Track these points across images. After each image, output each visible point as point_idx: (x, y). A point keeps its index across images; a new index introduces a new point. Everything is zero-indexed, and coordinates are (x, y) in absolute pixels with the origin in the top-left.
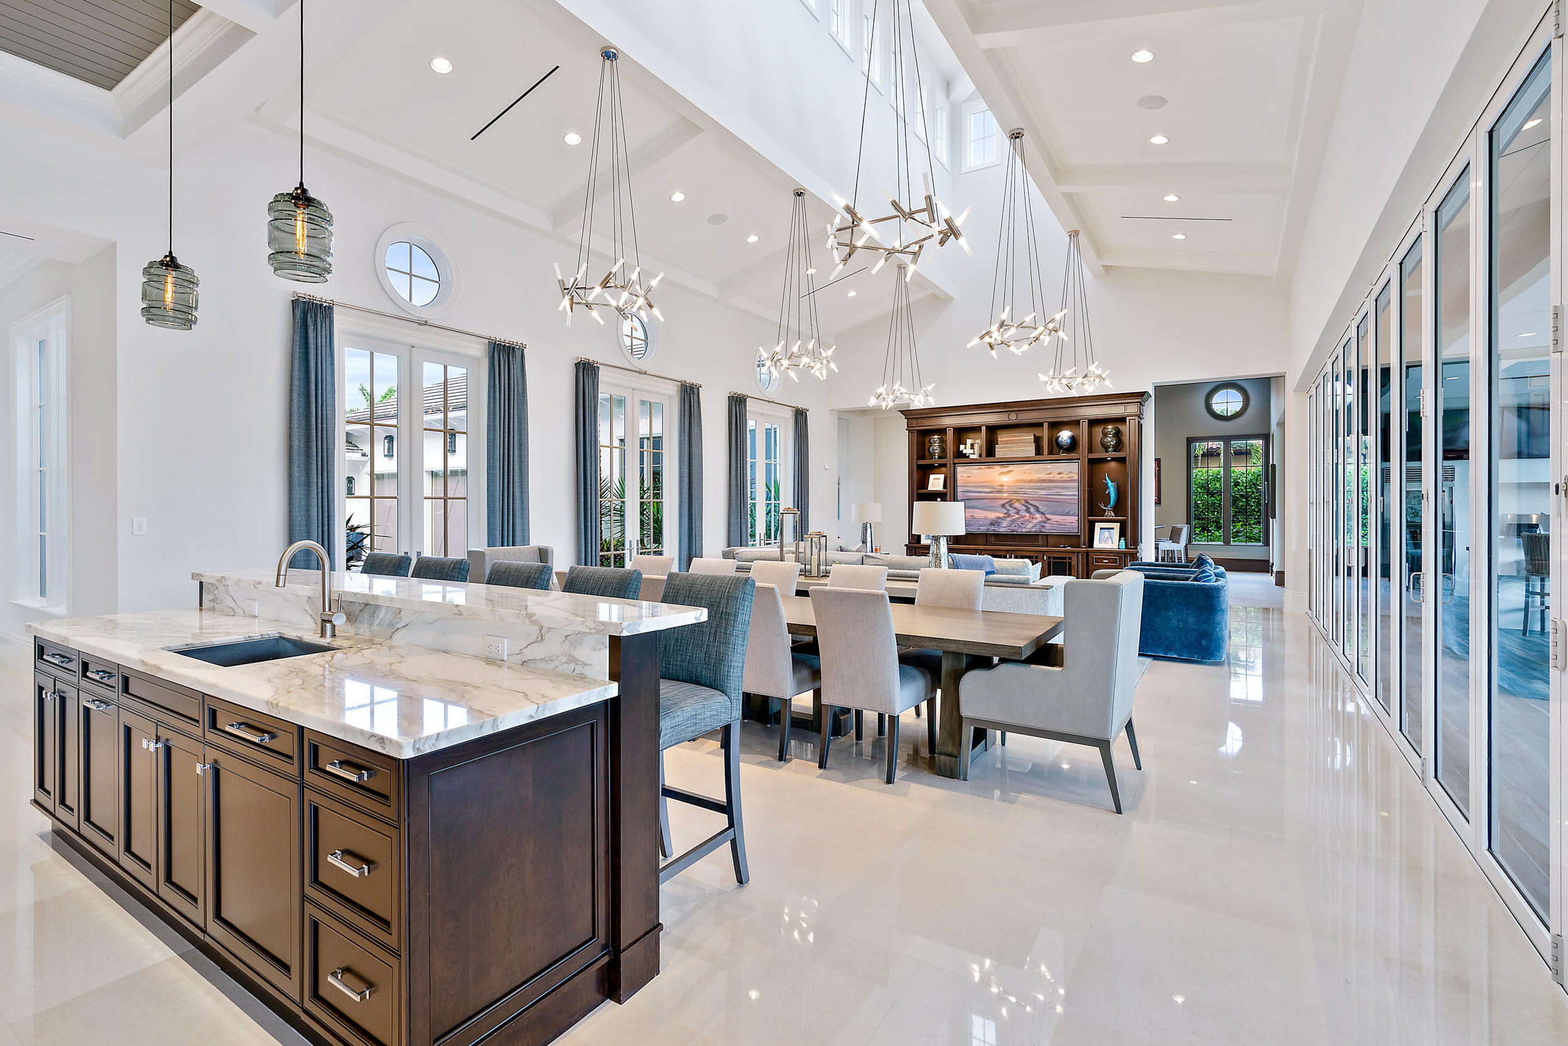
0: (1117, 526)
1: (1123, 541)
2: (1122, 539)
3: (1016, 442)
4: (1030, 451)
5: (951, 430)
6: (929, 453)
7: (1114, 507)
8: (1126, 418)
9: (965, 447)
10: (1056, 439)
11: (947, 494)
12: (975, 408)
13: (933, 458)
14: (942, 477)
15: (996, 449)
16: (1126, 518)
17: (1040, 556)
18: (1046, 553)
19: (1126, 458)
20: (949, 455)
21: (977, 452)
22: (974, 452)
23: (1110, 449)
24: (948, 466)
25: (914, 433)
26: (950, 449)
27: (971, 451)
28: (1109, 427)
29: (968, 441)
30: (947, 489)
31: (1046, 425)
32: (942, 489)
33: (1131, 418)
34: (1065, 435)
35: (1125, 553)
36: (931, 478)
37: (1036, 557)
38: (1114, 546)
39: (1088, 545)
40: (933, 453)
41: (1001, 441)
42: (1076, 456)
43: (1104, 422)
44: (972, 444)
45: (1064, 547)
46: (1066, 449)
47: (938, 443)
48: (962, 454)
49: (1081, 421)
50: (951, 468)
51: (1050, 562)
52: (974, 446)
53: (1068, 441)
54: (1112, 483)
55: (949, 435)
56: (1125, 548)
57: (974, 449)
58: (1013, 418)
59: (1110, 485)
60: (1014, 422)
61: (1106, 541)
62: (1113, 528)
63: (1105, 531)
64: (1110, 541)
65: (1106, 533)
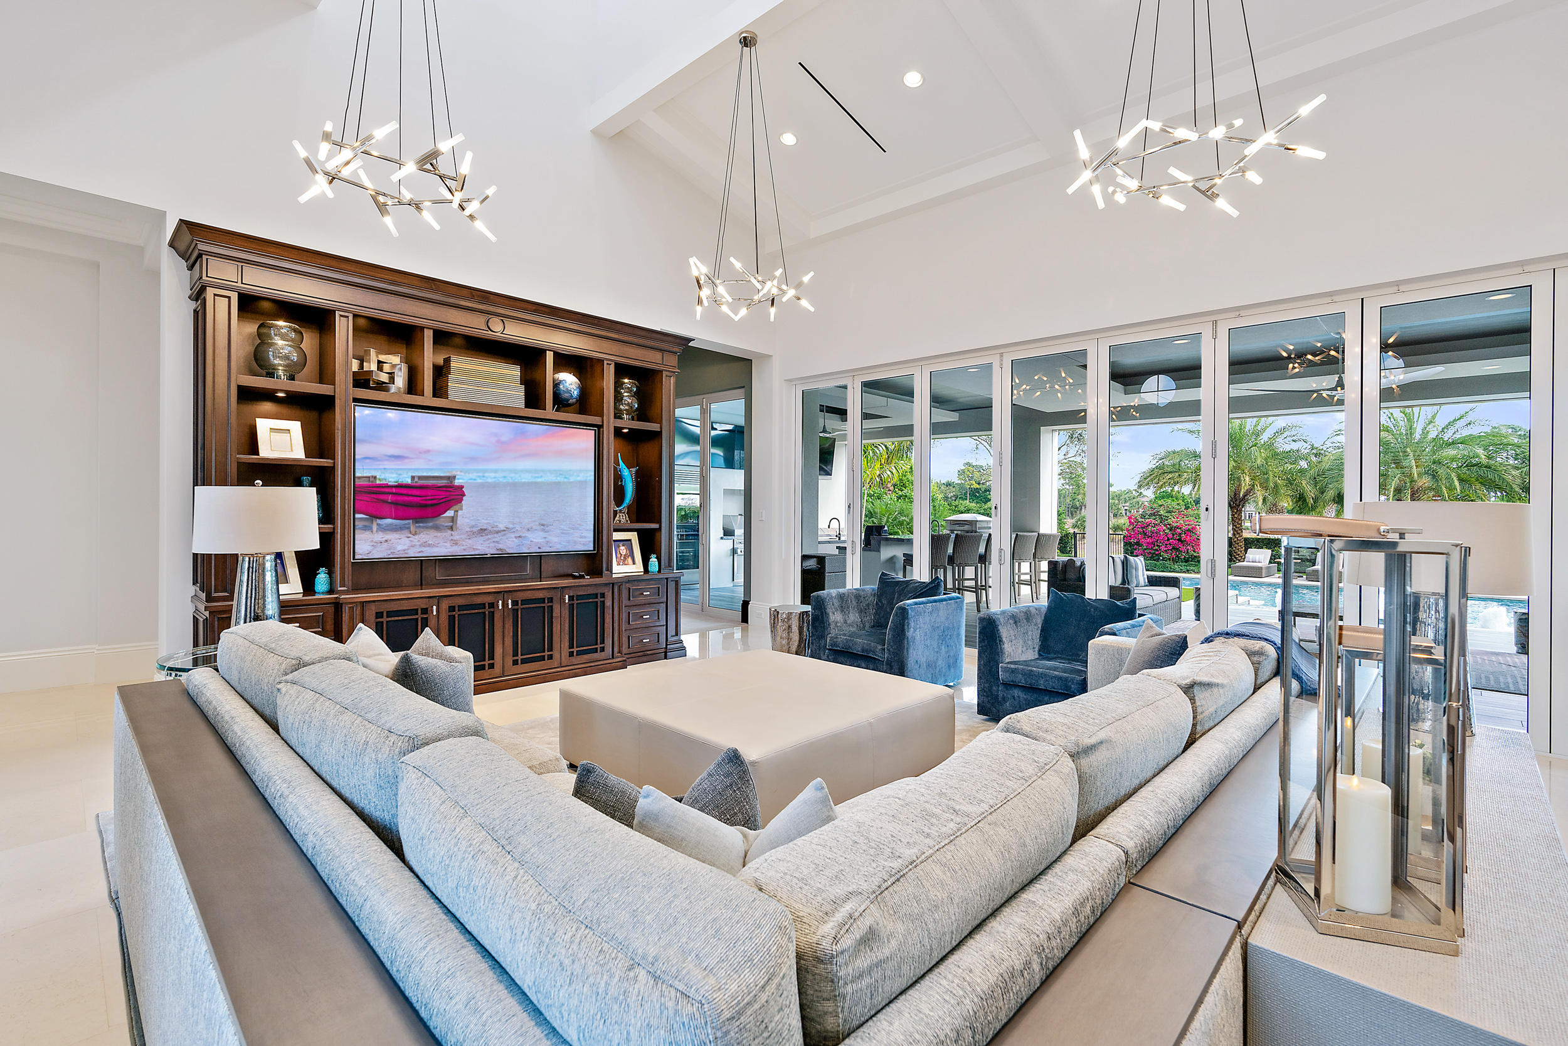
2: (653, 557)
3: (482, 376)
4: (513, 397)
5: (348, 317)
6: (259, 361)
7: (629, 507)
8: (661, 371)
9: (361, 366)
10: (556, 384)
11: (333, 469)
12: (416, 282)
13: (271, 375)
14: (295, 427)
15: (449, 384)
16: (654, 526)
17: (556, 596)
18: (567, 590)
19: (661, 432)
20: (339, 377)
21: (400, 381)
22: (392, 380)
23: (625, 416)
24: (337, 402)
25: (229, 298)
26: (345, 363)
27: (384, 377)
28: (626, 381)
29: (373, 352)
30: (334, 459)
31: (550, 356)
32: (303, 457)
33: (668, 374)
34: (569, 381)
35: (667, 579)
36: (263, 426)
37: (551, 600)
38: (637, 568)
39: (610, 569)
40: (275, 365)
41: (459, 369)
42: (596, 420)
43: (622, 370)
44: (379, 362)
45: (581, 577)
46: (570, 405)
47: (292, 340)
48: (362, 380)
49: (605, 362)
50: (345, 409)
51: (573, 604)
52: (387, 368)
53: (576, 393)
54: (628, 468)
55: (343, 328)
56: (659, 571)
57: (392, 373)
58: (496, 328)
59: (626, 472)
60: (499, 336)
61: (624, 561)
62: (630, 540)
63: (621, 544)
64: (630, 560)
65: (622, 548)
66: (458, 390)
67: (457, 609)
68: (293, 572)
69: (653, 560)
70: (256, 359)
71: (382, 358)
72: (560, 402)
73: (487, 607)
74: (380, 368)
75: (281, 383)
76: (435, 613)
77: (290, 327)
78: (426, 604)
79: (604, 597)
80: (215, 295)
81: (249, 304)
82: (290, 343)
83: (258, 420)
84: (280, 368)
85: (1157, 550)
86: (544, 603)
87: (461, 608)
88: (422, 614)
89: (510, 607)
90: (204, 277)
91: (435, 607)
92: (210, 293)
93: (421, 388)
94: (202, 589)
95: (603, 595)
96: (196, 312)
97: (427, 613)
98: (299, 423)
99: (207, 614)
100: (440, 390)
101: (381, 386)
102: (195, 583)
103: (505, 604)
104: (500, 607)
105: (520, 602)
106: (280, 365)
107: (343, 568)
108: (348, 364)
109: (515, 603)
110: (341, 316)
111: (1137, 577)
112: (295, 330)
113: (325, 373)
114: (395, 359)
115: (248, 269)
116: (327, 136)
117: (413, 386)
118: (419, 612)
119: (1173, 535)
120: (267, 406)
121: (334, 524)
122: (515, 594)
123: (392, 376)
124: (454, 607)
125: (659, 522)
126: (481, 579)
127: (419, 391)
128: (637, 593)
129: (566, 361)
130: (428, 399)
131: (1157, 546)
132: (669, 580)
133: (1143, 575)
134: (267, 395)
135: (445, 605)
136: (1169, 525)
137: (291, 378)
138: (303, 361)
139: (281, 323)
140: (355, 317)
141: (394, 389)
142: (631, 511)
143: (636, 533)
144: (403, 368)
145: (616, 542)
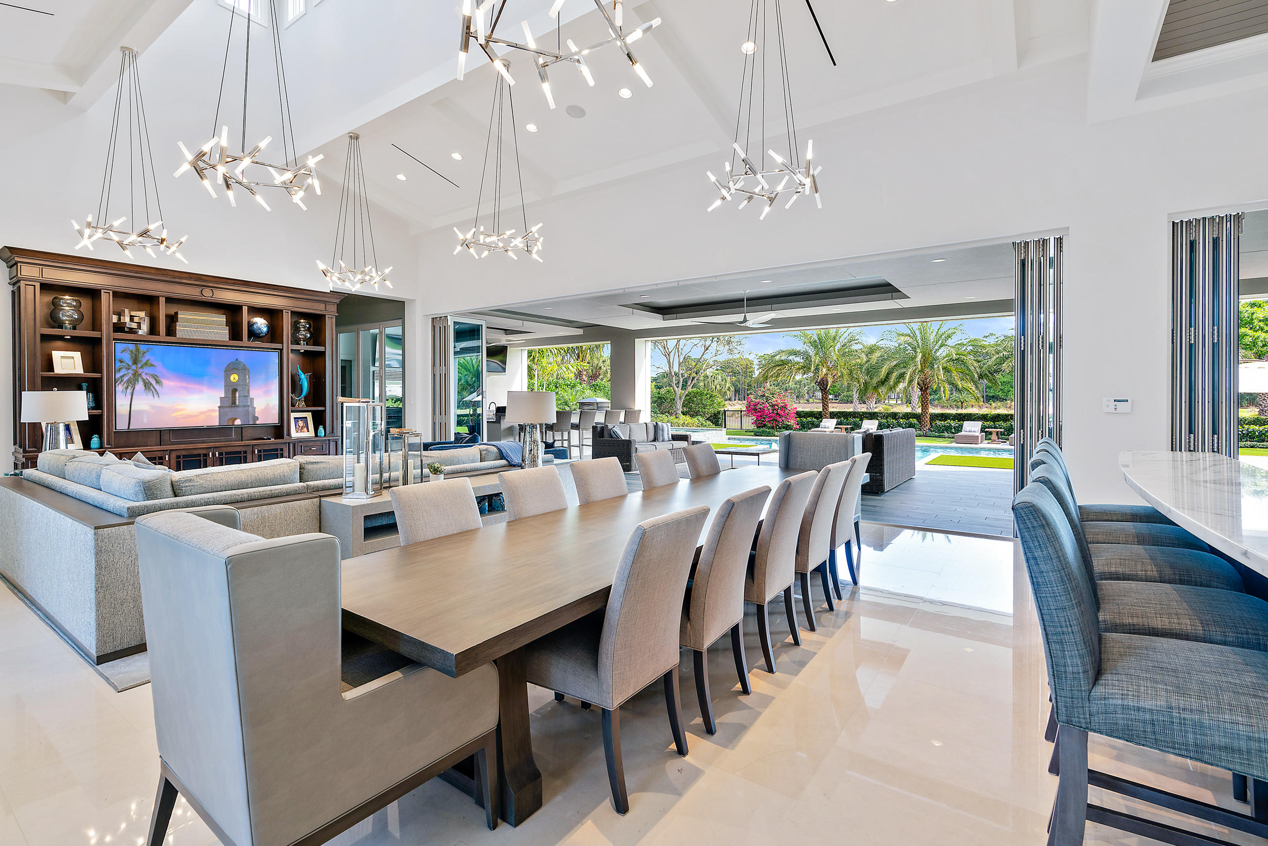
3: (200, 322)
4: (223, 335)
5: (109, 293)
6: (54, 320)
7: (305, 397)
8: (325, 315)
9: (119, 319)
10: (250, 325)
11: (101, 379)
12: (153, 271)
13: (61, 327)
14: (77, 355)
15: (177, 328)
16: (323, 409)
17: (249, 450)
18: (256, 447)
19: (325, 352)
20: (104, 327)
21: (145, 328)
22: (139, 327)
23: (302, 342)
24: (103, 341)
25: (34, 286)
26: (108, 318)
27: (134, 326)
28: (302, 321)
29: (127, 311)
30: (102, 373)
31: (245, 309)
32: (83, 373)
33: (330, 316)
34: (261, 323)
35: (329, 440)
36: (56, 355)
37: (245, 452)
38: (311, 434)
39: (289, 434)
40: (62, 320)
41: (183, 318)
42: (279, 346)
43: (297, 315)
44: (131, 316)
45: (270, 439)
46: (261, 337)
47: (74, 306)
48: (119, 328)
49: (284, 311)
50: (108, 345)
51: (261, 455)
52: (136, 319)
53: (265, 329)
54: (304, 374)
55: (106, 300)
56: (325, 436)
57: (139, 323)
58: (208, 295)
59: (303, 376)
60: (210, 299)
61: (301, 430)
62: (306, 418)
63: (299, 420)
64: (305, 429)
65: (300, 422)
66: (183, 330)
67: (182, 457)
68: (77, 437)
69: (321, 428)
70: (51, 317)
71: (133, 313)
72: (253, 334)
73: (202, 456)
74: (132, 319)
75: (68, 333)
76: (167, 459)
77: (73, 300)
78: (161, 454)
79: (282, 451)
80: (26, 285)
81: (46, 287)
82: (73, 308)
83: (53, 352)
84: (67, 322)
85: (763, 421)
86: (241, 454)
87: (184, 456)
88: (159, 460)
89: (217, 456)
90: (19, 275)
91: (167, 456)
92: (22, 284)
93: (158, 330)
94: (20, 447)
95: (282, 450)
96: (13, 292)
97: (162, 459)
98: (80, 353)
99: (24, 460)
100: (171, 331)
101: (132, 331)
102: (15, 444)
103: (214, 455)
104: (211, 456)
105: (224, 453)
106: (66, 320)
107: (108, 435)
108: (110, 319)
109: (220, 454)
110: (105, 292)
111: (663, 435)
112: (75, 300)
113: (95, 324)
114: (142, 314)
115: (45, 270)
116: (89, 225)
117: (153, 330)
118: (157, 459)
119: (773, 410)
120: (59, 343)
121: (102, 410)
122: (220, 449)
123: (139, 324)
124: (180, 456)
125: (325, 406)
126: (201, 441)
127: (158, 334)
128: (307, 449)
129: (257, 311)
130: (163, 337)
131: (764, 418)
132: (331, 441)
133: (668, 434)
134: (61, 338)
135: (174, 455)
136: (772, 403)
137: (74, 328)
138: (81, 318)
139: (67, 297)
140: (114, 292)
141: (140, 332)
142: (306, 400)
143: (310, 413)
144: (147, 319)
145: (295, 418)
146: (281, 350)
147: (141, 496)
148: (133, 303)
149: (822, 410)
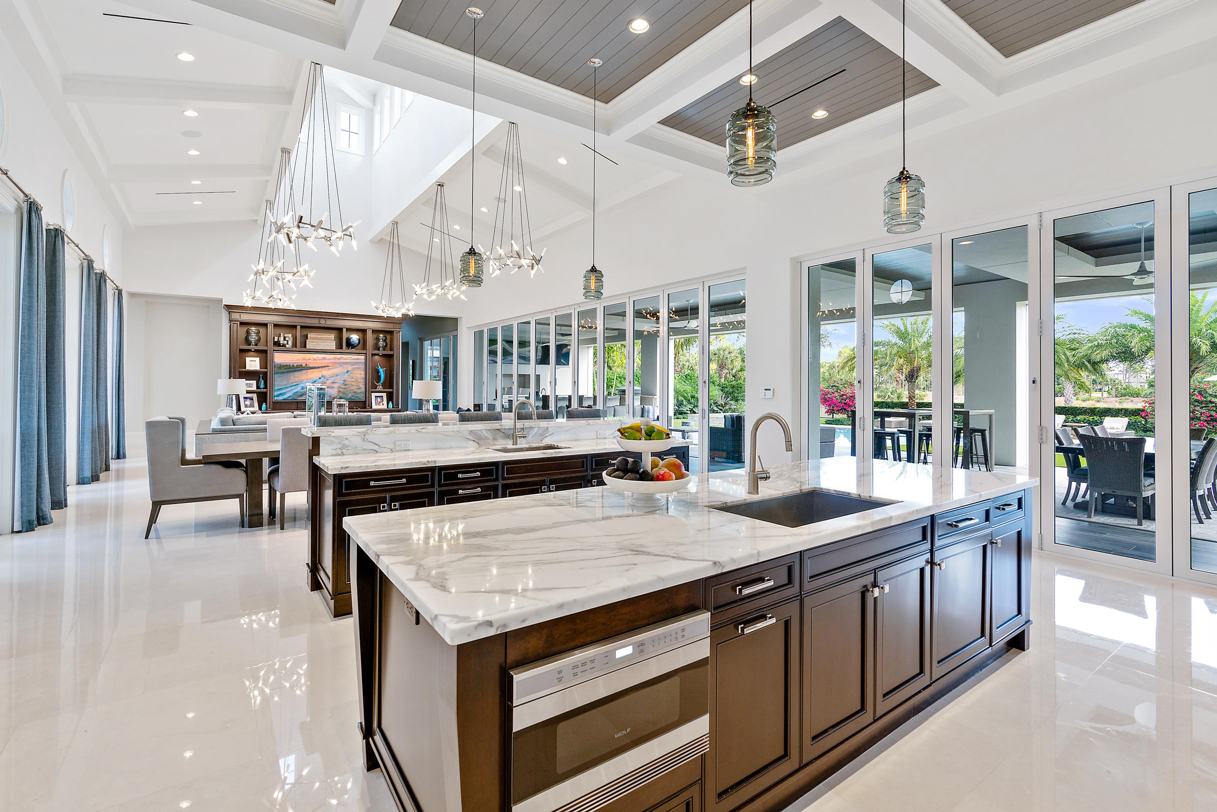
0: (384, 395)
1: (390, 403)
2: (390, 402)
3: (320, 339)
4: (332, 345)
5: (272, 325)
6: (247, 341)
7: (382, 383)
8: (394, 332)
9: (278, 339)
10: (348, 340)
11: (267, 372)
12: (294, 312)
13: (250, 344)
14: (258, 359)
15: (307, 343)
16: (392, 390)
19: (394, 355)
20: (270, 344)
21: (290, 343)
22: (287, 343)
23: (380, 348)
24: (268, 351)
25: (239, 324)
27: (285, 342)
28: (380, 335)
29: (281, 334)
30: (268, 369)
31: (345, 330)
32: (260, 369)
33: (397, 332)
34: (354, 338)
36: (247, 360)
38: (384, 407)
39: (371, 406)
40: (251, 341)
41: (310, 337)
42: (365, 351)
43: (377, 332)
44: (284, 337)
46: (354, 346)
48: (277, 344)
49: (368, 329)
50: (272, 353)
52: (287, 339)
53: (357, 341)
54: (382, 368)
55: (271, 329)
56: (393, 408)
57: (288, 341)
58: (323, 323)
59: (381, 370)
60: (324, 326)
61: (379, 404)
63: (378, 397)
64: (381, 403)
65: (379, 399)
66: (309, 345)
68: (256, 404)
70: (245, 339)
71: (285, 335)
72: (349, 344)
74: (285, 339)
75: (253, 348)
81: (242, 324)
82: (256, 334)
83: (246, 358)
84: (253, 342)
85: (833, 410)
90: (232, 318)
92: (234, 322)
93: (297, 345)
96: (230, 327)
100: (303, 345)
101: (284, 346)
107: (270, 403)
108: (272, 339)
110: (270, 325)
112: (257, 330)
113: (266, 342)
114: (289, 336)
115: (242, 315)
117: (295, 345)
120: (249, 353)
121: (267, 389)
125: (394, 389)
130: (299, 348)
131: (833, 407)
134: (250, 350)
136: (841, 393)
137: (256, 345)
138: (259, 340)
139: (253, 328)
140: (274, 324)
141: (287, 346)
142: (383, 385)
143: (385, 394)
144: (291, 339)
145: (375, 397)
146: (366, 354)
147: (220, 424)
148: (285, 330)
149: (908, 401)
